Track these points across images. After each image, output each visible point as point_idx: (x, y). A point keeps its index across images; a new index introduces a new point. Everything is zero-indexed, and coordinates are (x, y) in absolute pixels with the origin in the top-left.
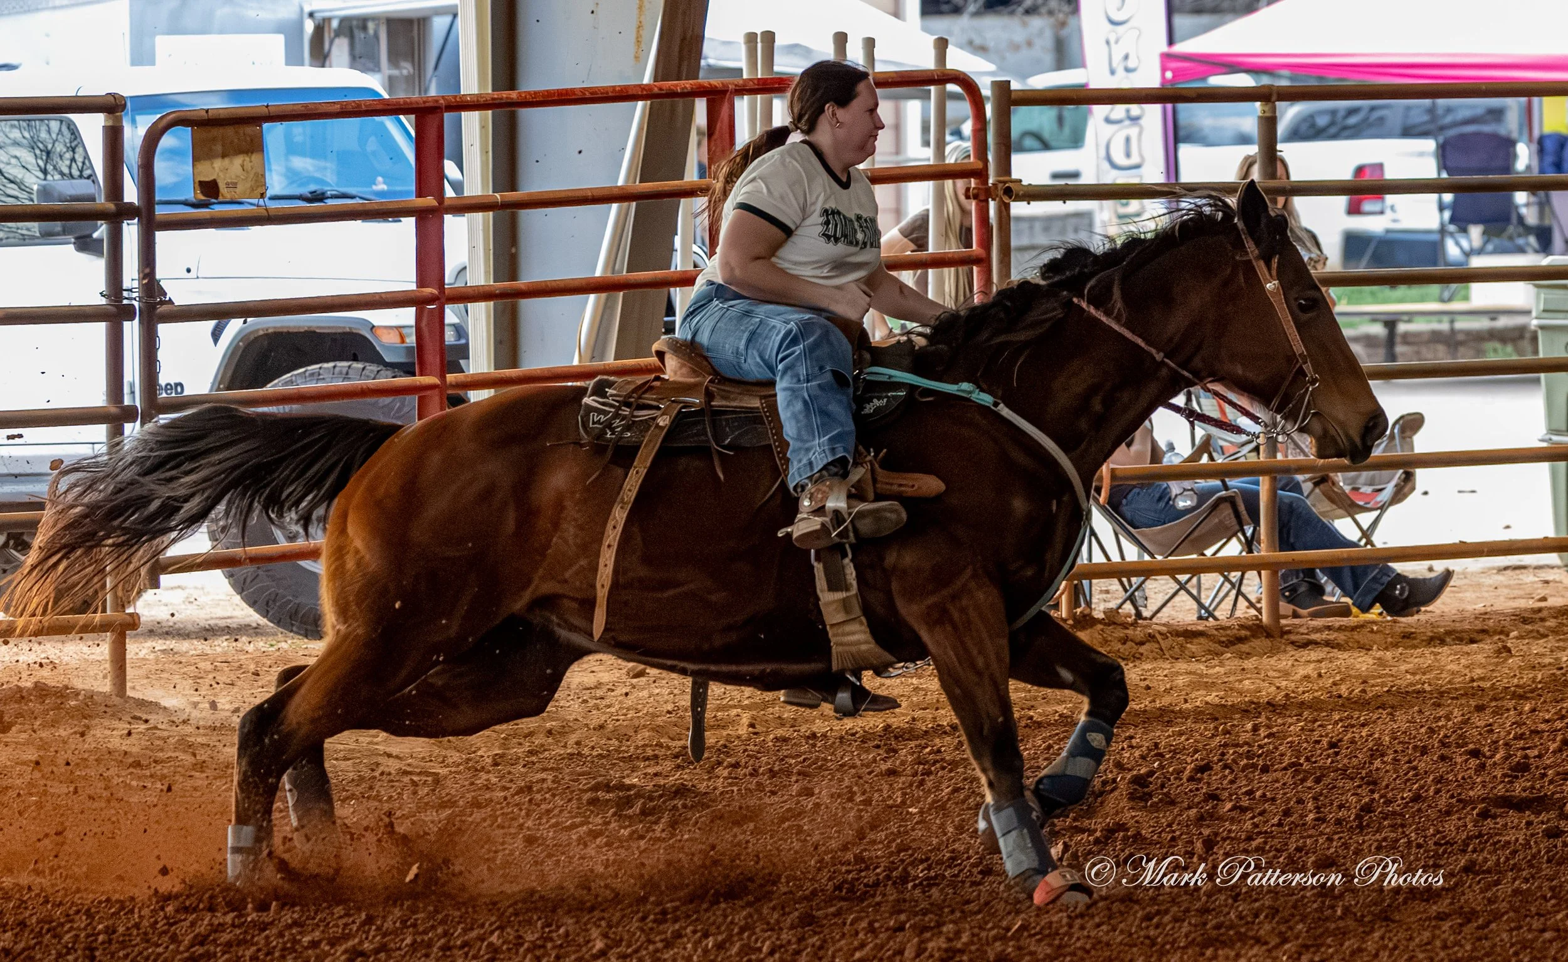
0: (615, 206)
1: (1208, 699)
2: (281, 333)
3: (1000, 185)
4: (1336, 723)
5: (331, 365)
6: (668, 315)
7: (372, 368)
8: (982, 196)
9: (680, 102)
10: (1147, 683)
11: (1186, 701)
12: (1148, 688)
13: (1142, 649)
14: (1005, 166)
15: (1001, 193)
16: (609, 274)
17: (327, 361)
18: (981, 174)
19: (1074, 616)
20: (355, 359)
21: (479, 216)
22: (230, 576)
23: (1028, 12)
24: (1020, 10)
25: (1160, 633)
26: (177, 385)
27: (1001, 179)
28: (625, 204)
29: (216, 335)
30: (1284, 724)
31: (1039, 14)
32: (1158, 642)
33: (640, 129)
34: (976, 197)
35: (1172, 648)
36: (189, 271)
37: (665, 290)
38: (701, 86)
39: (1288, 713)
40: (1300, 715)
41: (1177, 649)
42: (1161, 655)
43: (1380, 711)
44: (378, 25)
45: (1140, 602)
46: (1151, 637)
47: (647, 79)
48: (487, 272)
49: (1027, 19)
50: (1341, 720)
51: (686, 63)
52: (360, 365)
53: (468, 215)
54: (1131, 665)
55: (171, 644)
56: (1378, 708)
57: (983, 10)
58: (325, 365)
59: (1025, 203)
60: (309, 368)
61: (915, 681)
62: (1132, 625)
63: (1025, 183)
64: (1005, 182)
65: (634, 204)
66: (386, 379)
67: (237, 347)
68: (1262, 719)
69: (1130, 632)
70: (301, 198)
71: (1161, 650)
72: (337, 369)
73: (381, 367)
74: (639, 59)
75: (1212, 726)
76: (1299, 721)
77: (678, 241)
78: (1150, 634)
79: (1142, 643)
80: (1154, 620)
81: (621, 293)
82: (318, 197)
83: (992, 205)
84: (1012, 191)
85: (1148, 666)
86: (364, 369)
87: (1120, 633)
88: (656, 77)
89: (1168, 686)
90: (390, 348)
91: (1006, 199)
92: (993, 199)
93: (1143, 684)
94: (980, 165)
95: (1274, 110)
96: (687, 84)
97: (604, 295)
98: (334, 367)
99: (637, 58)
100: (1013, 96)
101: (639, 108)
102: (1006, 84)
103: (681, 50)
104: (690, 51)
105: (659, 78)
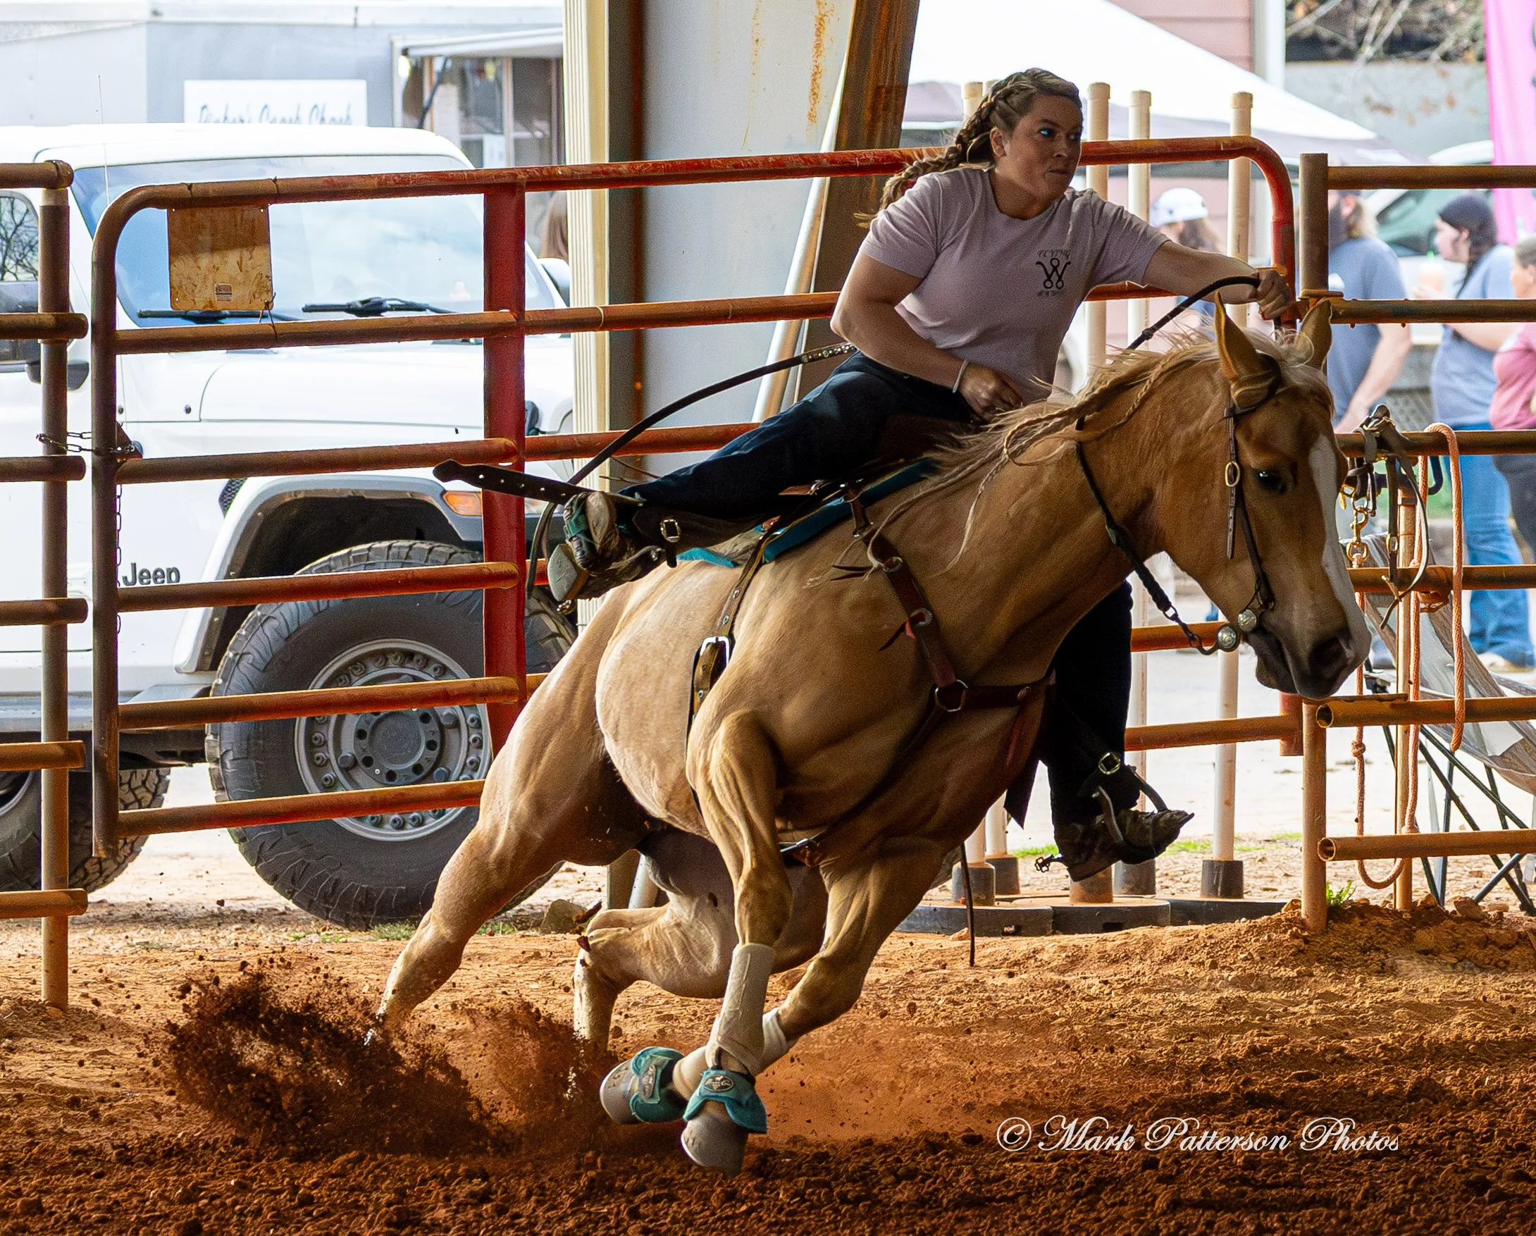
0: (780, 326)
2: (316, 499)
3: (1312, 300)
5: (385, 544)
7: (443, 549)
10: (1511, 1002)
13: (1509, 956)
17: (381, 539)
19: (1412, 908)
20: (420, 536)
21: (591, 335)
22: (241, 839)
23: (1446, 57)
24: (1435, 55)
26: (170, 571)
27: (1315, 291)
28: (795, 322)
29: (226, 500)
31: (1466, 62)
32: (1528, 946)
33: (816, 217)
36: (188, 410)
44: (499, 70)
46: (1519, 939)
47: (826, 146)
48: (600, 416)
49: (1445, 66)
51: (880, 124)
52: (426, 546)
53: (575, 335)
54: (1491, 976)
55: (157, 935)
57: (1382, 54)
58: (377, 545)
60: (354, 549)
61: (1183, 997)
62: (1492, 921)
64: (1319, 297)
65: (807, 321)
66: (464, 565)
67: (254, 516)
69: (1488, 931)
70: (349, 309)
72: (393, 550)
73: (455, 548)
79: (1508, 947)
82: (372, 308)
84: (1332, 310)
86: (430, 550)
87: (1478, 932)
88: (837, 147)
90: (468, 522)
93: (1504, 1004)
96: (880, 153)
98: (390, 547)
99: (812, 117)
100: (1332, 174)
101: (816, 186)
102: (1325, 157)
103: (874, 109)
104: (886, 108)
105: (843, 145)
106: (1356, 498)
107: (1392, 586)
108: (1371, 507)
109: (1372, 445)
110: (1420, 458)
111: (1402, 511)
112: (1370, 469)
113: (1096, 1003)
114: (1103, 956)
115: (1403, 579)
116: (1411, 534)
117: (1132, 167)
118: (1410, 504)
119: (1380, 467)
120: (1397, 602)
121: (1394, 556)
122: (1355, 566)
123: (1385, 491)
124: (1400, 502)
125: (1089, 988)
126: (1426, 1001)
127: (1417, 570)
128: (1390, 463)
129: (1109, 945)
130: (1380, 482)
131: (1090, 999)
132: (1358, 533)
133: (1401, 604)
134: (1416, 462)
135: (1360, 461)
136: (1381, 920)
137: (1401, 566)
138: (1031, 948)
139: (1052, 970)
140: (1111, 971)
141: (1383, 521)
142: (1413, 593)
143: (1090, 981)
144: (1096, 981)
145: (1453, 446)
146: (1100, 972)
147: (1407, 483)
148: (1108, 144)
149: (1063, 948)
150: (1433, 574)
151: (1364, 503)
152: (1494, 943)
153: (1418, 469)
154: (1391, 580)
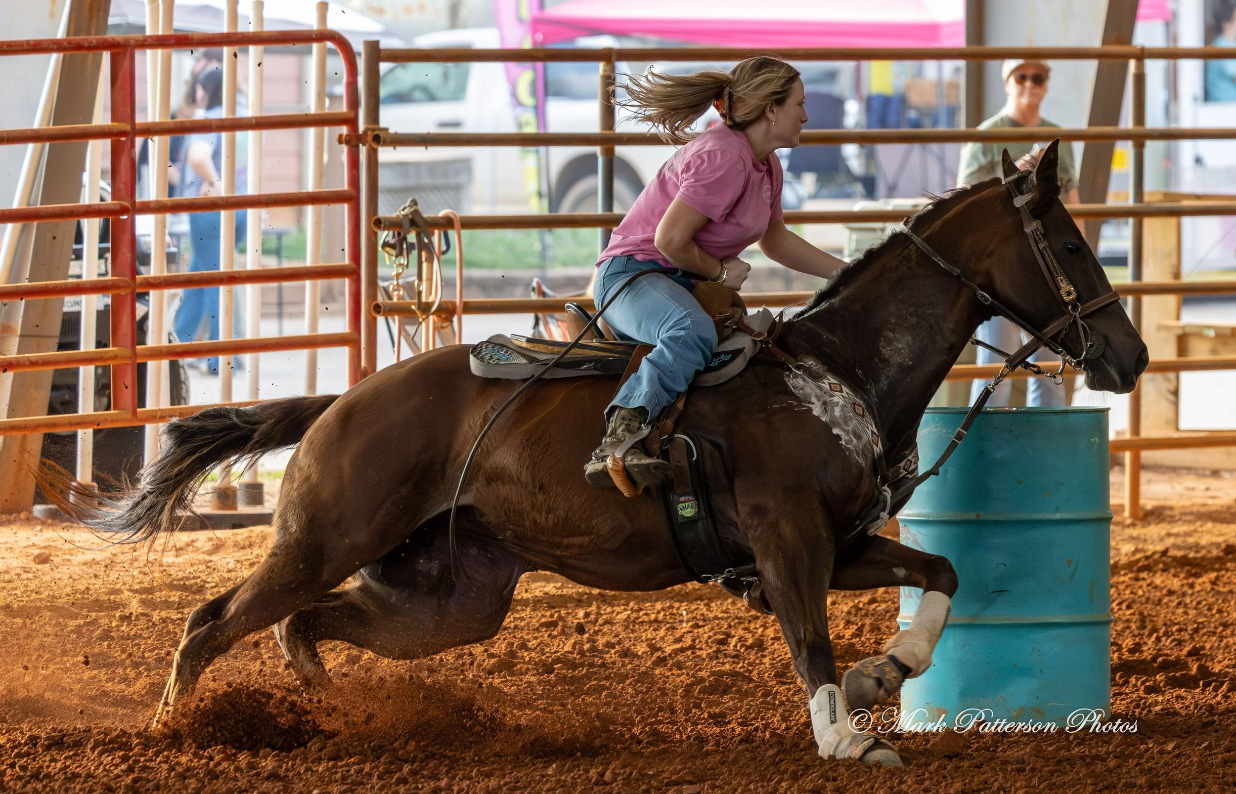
0: (31, 146)
1: (546, 590)
3: (369, 133)
4: (659, 612)
6: (76, 243)
8: (353, 141)
9: (91, 54)
11: (526, 591)
14: (373, 116)
15: (370, 139)
16: (24, 207)
18: (352, 122)
27: (371, 127)
28: (39, 145)
30: (612, 612)
33: (54, 80)
34: (348, 142)
37: (73, 222)
38: (105, 41)
39: (616, 603)
40: (627, 605)
43: (699, 602)
47: (61, 34)
50: (663, 609)
51: (94, 20)
56: (696, 600)
59: (391, 148)
63: (391, 131)
64: (374, 130)
65: (47, 145)
68: (593, 608)
74: (54, 15)
75: (548, 613)
76: (626, 610)
77: (86, 177)
81: (35, 223)
83: (363, 150)
84: (380, 138)
88: (68, 34)
91: (375, 146)
92: (364, 145)
94: (352, 114)
95: (613, 69)
96: (94, 38)
97: (18, 226)
99: (52, 15)
100: (382, 54)
101: (54, 59)
102: (377, 43)
103: (91, 9)
104: (99, 10)
105: (72, 32)
106: (397, 256)
107: (418, 313)
108: (406, 263)
109: (406, 223)
110: (436, 232)
111: (425, 265)
112: (405, 239)
113: (233, 573)
114: (236, 544)
115: (425, 308)
116: (430, 280)
117: (252, 48)
118: (430, 261)
119: (412, 237)
120: (421, 323)
121: (420, 293)
122: (395, 300)
123: (415, 253)
124: (424, 259)
125: (227, 564)
127: (433, 303)
128: (418, 235)
129: (239, 538)
130: (411, 247)
131: (229, 571)
132: (397, 279)
133: (424, 324)
134: (433, 234)
135: (399, 234)
137: (424, 300)
138: (190, 539)
139: (204, 553)
140: (241, 553)
141: (413, 270)
142: (431, 317)
143: (228, 560)
144: (232, 561)
145: (457, 224)
146: (235, 554)
147: (429, 248)
148: (237, 34)
149: (210, 540)
150: (444, 305)
151: (403, 261)
153: (435, 239)
154: (419, 308)
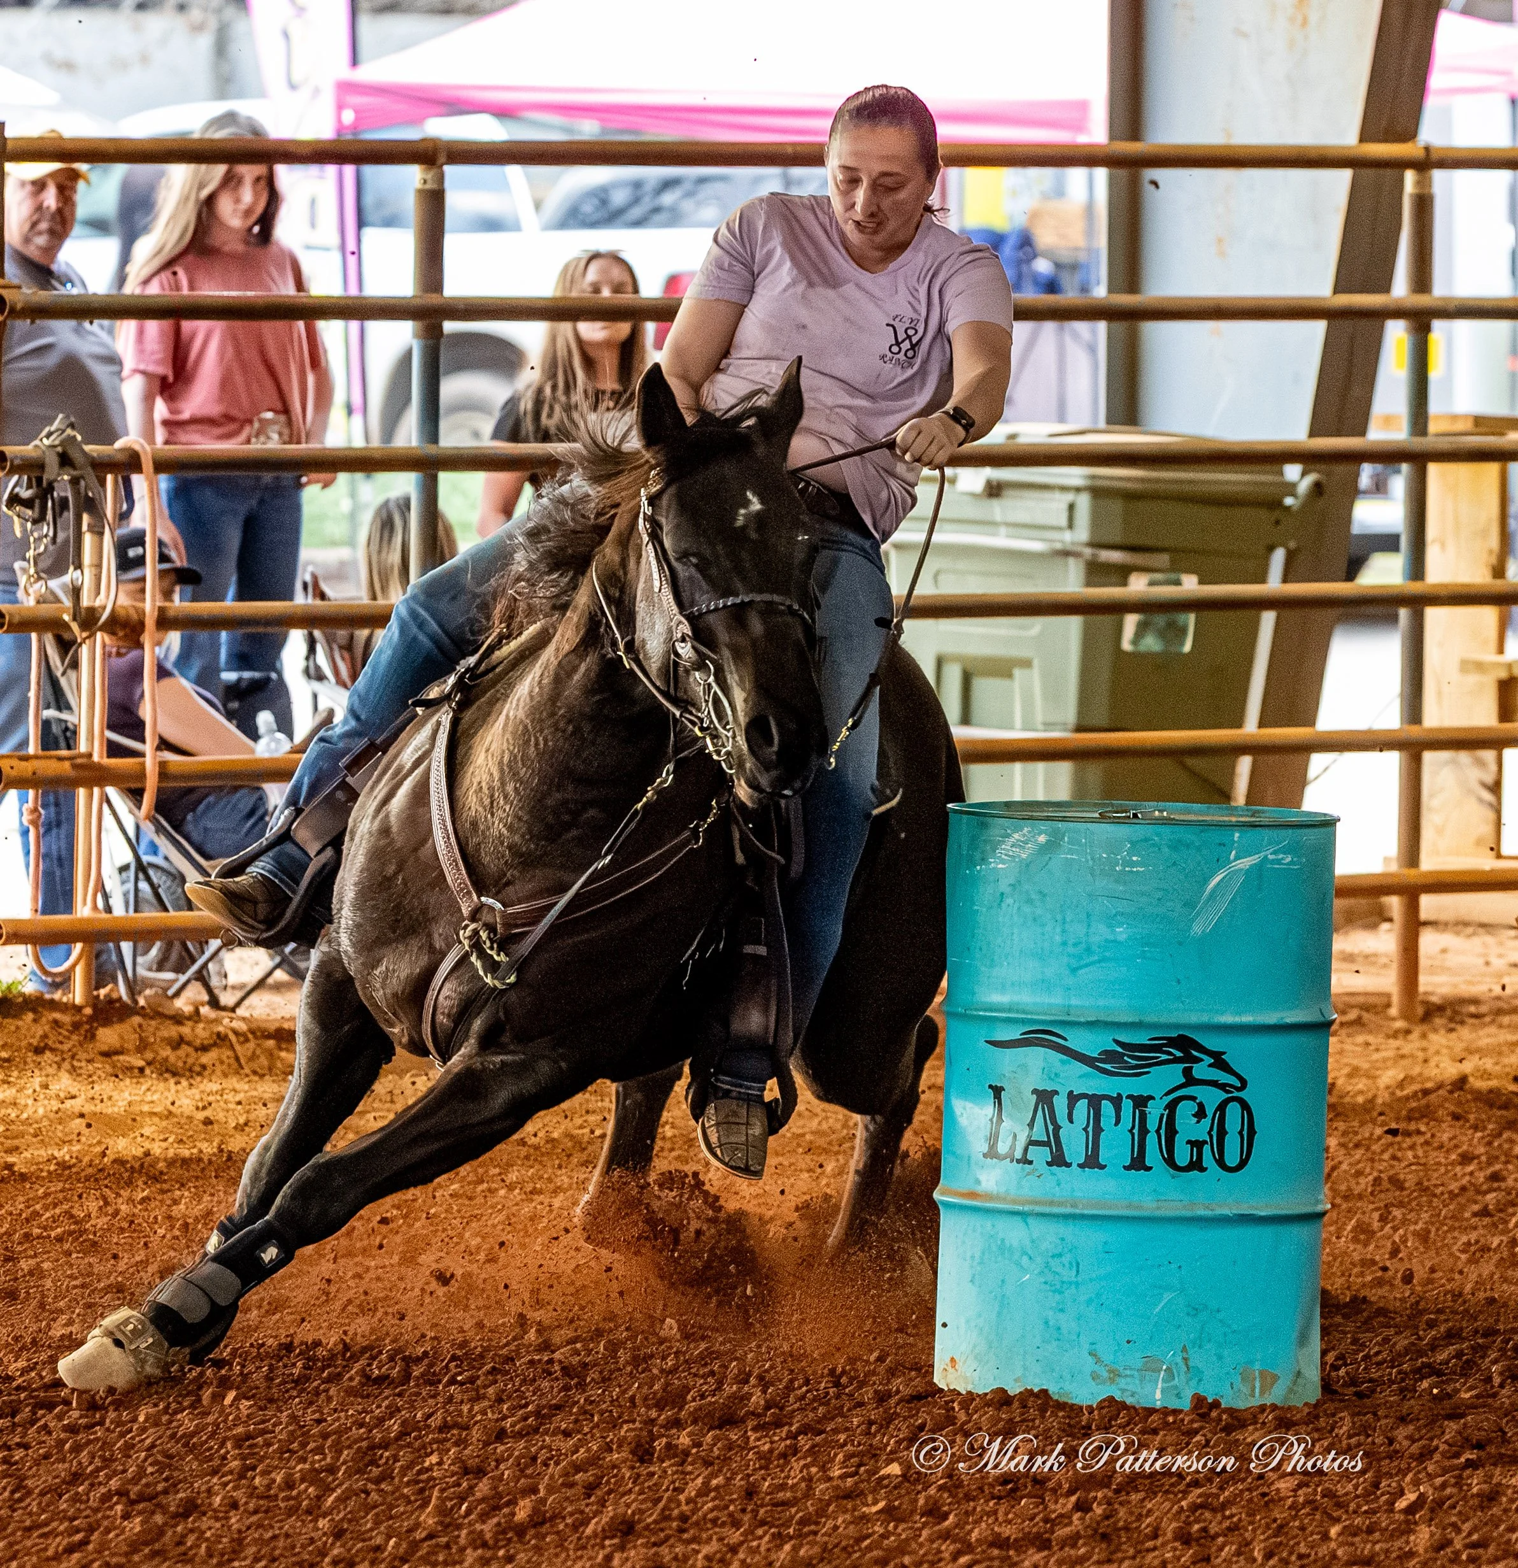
12: (208, 1122)
13: (206, 1059)
19: (94, 1002)
25: (236, 1032)
32: (232, 1047)
35: (253, 1057)
41: (264, 1061)
42: (237, 1067)
45: (215, 982)
46: (221, 1040)
54: (184, 1083)
62: (189, 1018)
69: (186, 1030)
71: (237, 1059)
78: (218, 1034)
79: (204, 1049)
80: (240, 1012)
85: (215, 1087)
87: (172, 1031)
89: (242, 1121)
93: (201, 1116)
95: (440, 179)
106: (35, 522)
107: (76, 628)
109: (53, 463)
110: (110, 478)
111: (87, 540)
112: (50, 489)
115: (88, 619)
116: (97, 566)
118: (97, 531)
120: (79, 647)
121: (77, 591)
122: (32, 602)
123: (68, 516)
124: (85, 527)
126: (109, 1111)
127: (104, 608)
128: (75, 483)
130: (62, 505)
133: (85, 649)
134: (104, 483)
135: (39, 481)
136: (57, 1015)
137: (85, 603)
142: (99, 634)
145: (147, 464)
147: (93, 506)
152: (189, 1044)
153: (107, 491)
154: (74, 620)
